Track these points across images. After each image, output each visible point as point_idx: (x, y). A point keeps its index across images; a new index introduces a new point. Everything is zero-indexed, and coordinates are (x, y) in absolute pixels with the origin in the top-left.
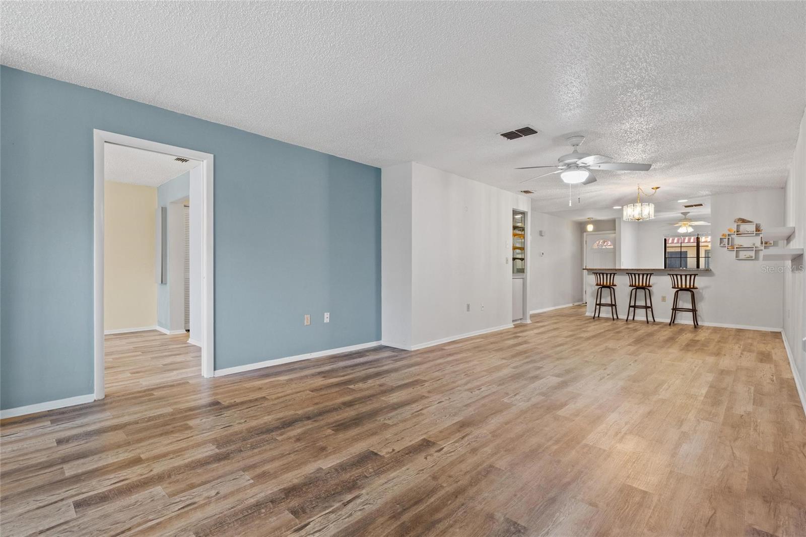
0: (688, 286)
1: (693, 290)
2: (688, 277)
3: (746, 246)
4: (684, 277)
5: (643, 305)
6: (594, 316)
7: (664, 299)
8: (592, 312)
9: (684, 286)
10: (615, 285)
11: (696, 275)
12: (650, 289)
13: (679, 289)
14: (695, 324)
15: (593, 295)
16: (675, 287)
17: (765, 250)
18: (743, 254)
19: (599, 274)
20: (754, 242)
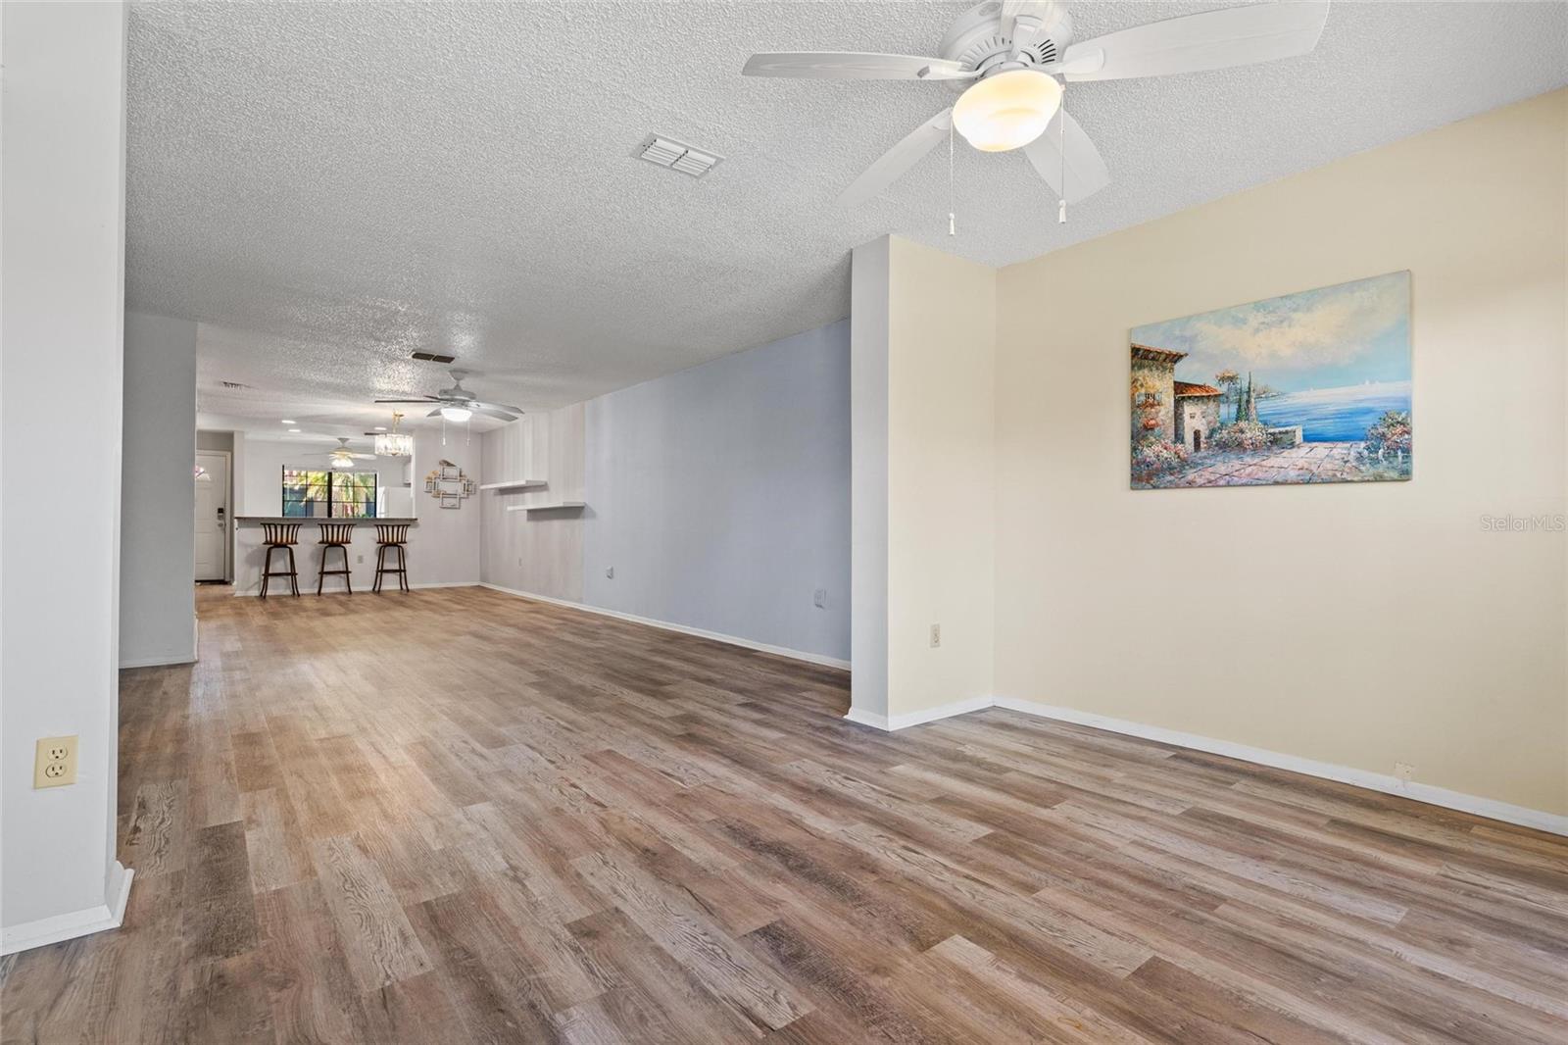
0: (395, 540)
1: (402, 545)
2: (396, 529)
3: (451, 493)
4: (390, 529)
5: (340, 570)
6: (261, 595)
7: (360, 559)
8: (247, 590)
9: (390, 540)
10: (296, 543)
11: (408, 526)
12: (346, 546)
13: (384, 546)
14: (404, 587)
15: (250, 561)
16: (379, 542)
17: (468, 498)
18: (448, 502)
19: (269, 525)
20: (457, 488)
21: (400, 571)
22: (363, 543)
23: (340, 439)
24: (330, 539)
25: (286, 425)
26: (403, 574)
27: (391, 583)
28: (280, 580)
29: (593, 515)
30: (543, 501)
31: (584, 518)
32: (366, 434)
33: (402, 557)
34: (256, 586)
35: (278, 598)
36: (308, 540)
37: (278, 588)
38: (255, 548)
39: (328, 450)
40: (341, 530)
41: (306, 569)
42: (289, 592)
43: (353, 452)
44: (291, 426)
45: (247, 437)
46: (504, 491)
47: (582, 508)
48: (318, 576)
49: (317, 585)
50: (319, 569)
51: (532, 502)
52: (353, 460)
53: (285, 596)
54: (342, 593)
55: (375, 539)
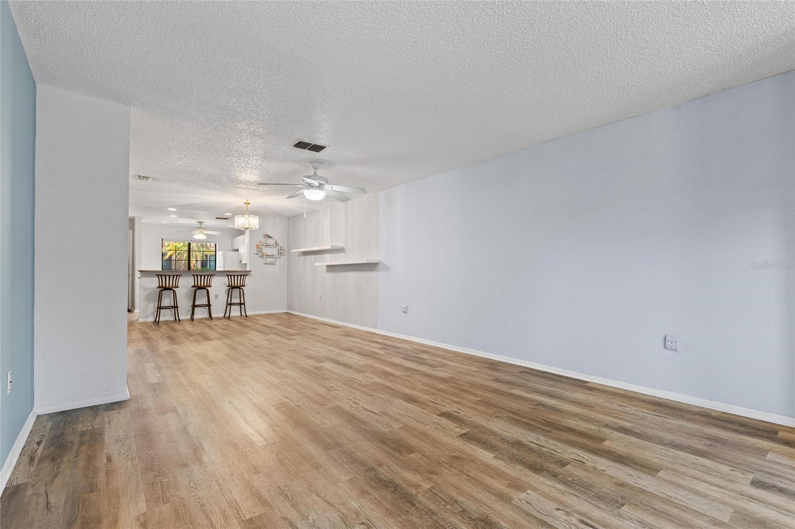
0: (238, 285)
1: (242, 288)
2: (239, 278)
3: (270, 254)
4: (236, 277)
5: (205, 304)
6: (155, 321)
7: (216, 297)
8: (146, 318)
9: (236, 285)
10: (178, 287)
11: (246, 275)
12: (208, 288)
13: (232, 287)
14: (243, 314)
15: (148, 299)
16: (229, 286)
17: (280, 258)
18: (269, 260)
19: (161, 276)
20: (273, 251)
21: (241, 304)
22: (218, 286)
23: (198, 222)
24: (199, 284)
25: (170, 211)
26: (243, 306)
27: (235, 312)
28: (167, 311)
29: (387, 269)
30: (339, 260)
31: (378, 270)
32: (217, 218)
33: (242, 295)
34: (152, 315)
35: (167, 323)
36: (185, 284)
37: (167, 316)
38: (151, 290)
39: (192, 229)
40: (206, 278)
41: (184, 304)
42: (172, 319)
43: (206, 230)
44: (173, 213)
45: (143, 221)
46: (305, 253)
47: (377, 264)
48: (191, 308)
49: (190, 313)
50: (191, 303)
51: (330, 260)
52: (206, 235)
53: (171, 322)
54: (206, 319)
55: (225, 284)
